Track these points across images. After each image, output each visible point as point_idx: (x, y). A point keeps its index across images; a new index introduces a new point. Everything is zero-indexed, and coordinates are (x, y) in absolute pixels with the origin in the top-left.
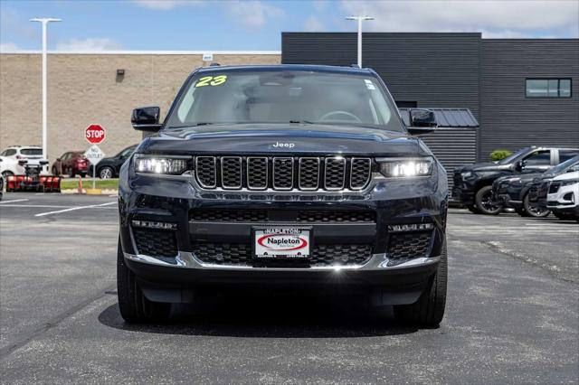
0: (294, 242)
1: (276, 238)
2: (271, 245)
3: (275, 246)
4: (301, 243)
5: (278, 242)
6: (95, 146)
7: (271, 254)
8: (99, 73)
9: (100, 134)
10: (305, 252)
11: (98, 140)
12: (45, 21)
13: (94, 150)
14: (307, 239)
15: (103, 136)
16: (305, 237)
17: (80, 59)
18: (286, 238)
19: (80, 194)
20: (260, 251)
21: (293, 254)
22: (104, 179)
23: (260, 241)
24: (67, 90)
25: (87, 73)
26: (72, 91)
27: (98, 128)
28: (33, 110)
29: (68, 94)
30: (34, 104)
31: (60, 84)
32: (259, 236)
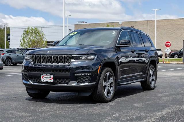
0: (50, 78)
1: (46, 77)
2: (45, 78)
3: (46, 79)
4: (52, 78)
5: (46, 78)
6: (168, 48)
7: (45, 81)
8: (180, 25)
9: (169, 44)
10: (52, 80)
11: (169, 46)
12: (156, 10)
13: (167, 49)
14: (52, 77)
15: (170, 45)
16: (52, 76)
17: (174, 21)
18: (48, 77)
19: (163, 63)
20: (42, 80)
21: (50, 81)
22: (175, 58)
23: (42, 77)
24: (170, 31)
25: (177, 25)
26: (172, 31)
27: (169, 42)
28: (159, 37)
29: (170, 32)
30: (160, 35)
31: (168, 29)
32: (42, 76)
